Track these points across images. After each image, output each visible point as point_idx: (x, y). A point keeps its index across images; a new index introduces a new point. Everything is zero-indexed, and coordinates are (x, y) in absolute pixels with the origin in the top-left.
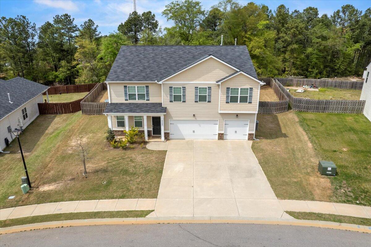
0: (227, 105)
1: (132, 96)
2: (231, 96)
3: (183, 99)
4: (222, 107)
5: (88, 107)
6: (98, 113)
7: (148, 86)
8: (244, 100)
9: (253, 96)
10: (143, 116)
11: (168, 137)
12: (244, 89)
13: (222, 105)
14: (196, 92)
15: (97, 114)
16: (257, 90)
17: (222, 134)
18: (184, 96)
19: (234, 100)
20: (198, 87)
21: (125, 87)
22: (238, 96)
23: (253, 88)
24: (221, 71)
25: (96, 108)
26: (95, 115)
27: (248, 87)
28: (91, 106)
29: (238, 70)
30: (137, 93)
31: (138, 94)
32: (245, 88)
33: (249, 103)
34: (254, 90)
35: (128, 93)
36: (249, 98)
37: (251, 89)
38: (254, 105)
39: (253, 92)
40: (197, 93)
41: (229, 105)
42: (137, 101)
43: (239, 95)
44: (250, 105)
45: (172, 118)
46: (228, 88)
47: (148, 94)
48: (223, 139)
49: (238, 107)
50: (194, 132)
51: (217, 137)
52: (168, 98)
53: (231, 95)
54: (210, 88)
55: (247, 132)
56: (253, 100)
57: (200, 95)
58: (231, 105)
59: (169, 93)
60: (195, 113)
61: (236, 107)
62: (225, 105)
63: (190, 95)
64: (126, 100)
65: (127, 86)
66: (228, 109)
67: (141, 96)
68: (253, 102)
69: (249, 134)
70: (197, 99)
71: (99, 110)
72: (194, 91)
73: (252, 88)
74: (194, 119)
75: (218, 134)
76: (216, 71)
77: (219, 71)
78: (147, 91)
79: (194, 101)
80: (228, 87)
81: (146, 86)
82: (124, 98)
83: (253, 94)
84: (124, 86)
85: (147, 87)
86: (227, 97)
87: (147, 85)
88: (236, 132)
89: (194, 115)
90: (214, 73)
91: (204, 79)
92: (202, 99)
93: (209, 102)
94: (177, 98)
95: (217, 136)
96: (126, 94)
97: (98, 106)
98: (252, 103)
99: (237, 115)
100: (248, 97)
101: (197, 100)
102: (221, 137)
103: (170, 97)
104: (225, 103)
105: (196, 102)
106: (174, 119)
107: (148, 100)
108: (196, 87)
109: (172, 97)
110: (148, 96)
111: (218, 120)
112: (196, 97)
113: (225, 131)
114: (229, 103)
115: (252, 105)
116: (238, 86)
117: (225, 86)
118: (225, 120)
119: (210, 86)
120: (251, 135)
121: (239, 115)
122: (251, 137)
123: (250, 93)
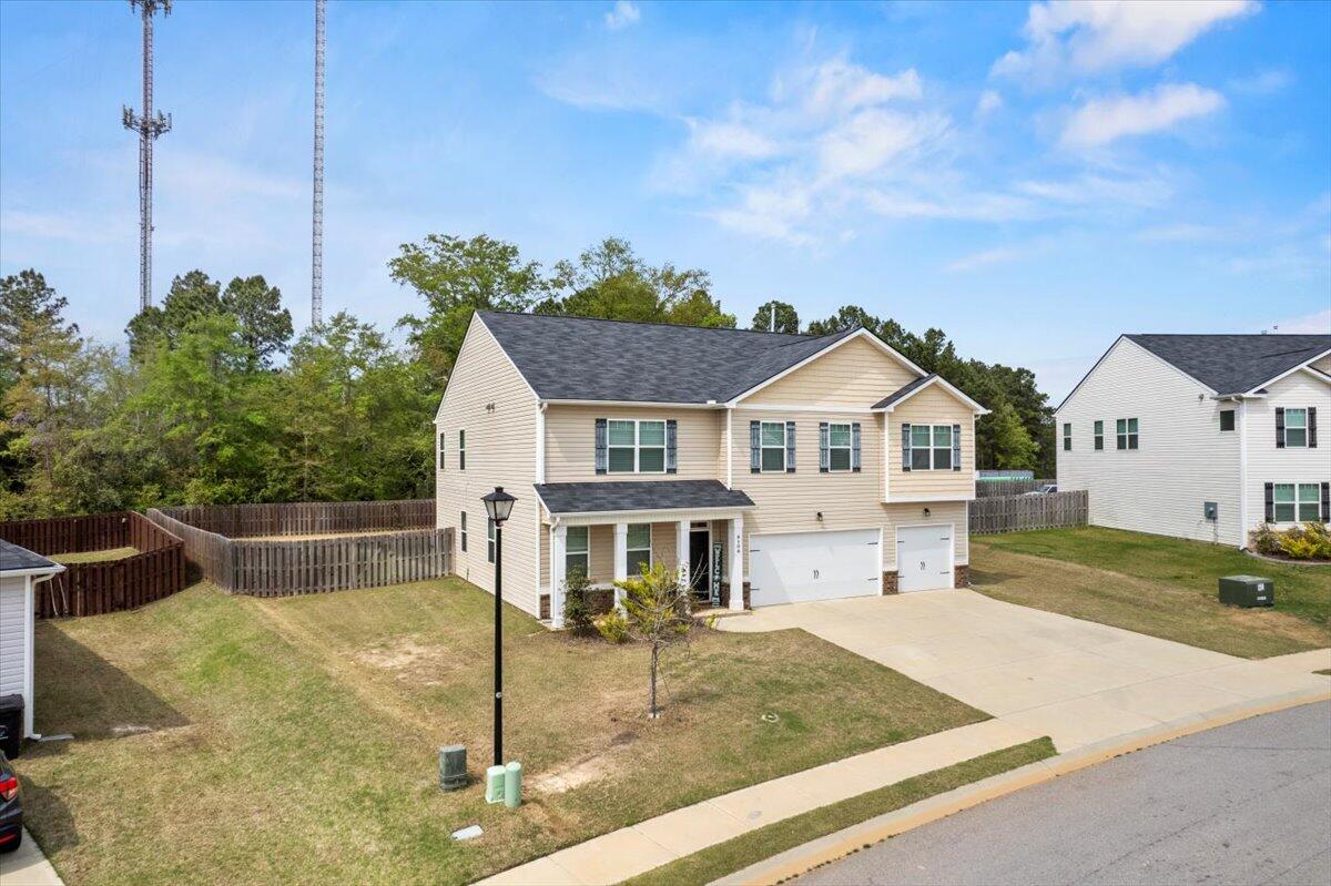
0: (907, 476)
1: (621, 459)
2: (913, 450)
3: (789, 462)
4: (894, 483)
5: (264, 563)
6: (308, 585)
7: (674, 422)
8: (943, 460)
9: (962, 449)
10: (677, 521)
11: (748, 597)
12: (940, 427)
13: (895, 478)
14: (824, 440)
15: (300, 592)
16: (968, 432)
17: (895, 574)
18: (791, 450)
19: (918, 461)
20: (827, 424)
21: (601, 423)
22: (929, 450)
23: (961, 427)
25: (300, 564)
26: (292, 594)
27: (949, 422)
28: (279, 557)
29: (925, 374)
30: (637, 447)
31: (641, 449)
32: (944, 427)
33: (954, 469)
34: (962, 432)
35: (609, 446)
36: (955, 456)
37: (957, 428)
38: (965, 477)
39: (961, 438)
40: (826, 444)
41: (912, 477)
42: (637, 475)
43: (932, 448)
44: (956, 475)
45: (753, 525)
46: (906, 427)
47: (673, 449)
48: (895, 592)
49: (931, 483)
50: (816, 573)
51: (881, 586)
52: (747, 460)
53: (912, 445)
54: (857, 425)
55: (951, 563)
56: (961, 460)
57: (834, 447)
58: (916, 477)
59: (750, 440)
60: (823, 509)
61: (927, 482)
62: (900, 478)
63: (808, 449)
64: (600, 471)
65: (605, 421)
66: (907, 489)
67: (652, 459)
68: (962, 466)
69: (956, 568)
70: (826, 462)
71: (311, 573)
72: (818, 437)
74: (816, 527)
75: (880, 577)
76: (870, 376)
77: (875, 376)
78: (672, 439)
79: (818, 467)
80: (906, 421)
81: (669, 422)
82: (594, 463)
83: (961, 444)
84: (597, 421)
85: (672, 423)
86: (905, 452)
87: (673, 419)
88: (923, 565)
89: (819, 514)
90: (867, 382)
91: (841, 398)
92: (839, 460)
93: (857, 469)
94: (773, 460)
95: (880, 582)
96: (600, 448)
97: (308, 556)
98: (963, 471)
99: (926, 509)
100: (952, 451)
101: (824, 466)
102: (891, 582)
103: (753, 456)
104: (901, 472)
105: (824, 470)
106: (764, 531)
107: (672, 471)
108: (822, 424)
109: (758, 455)
110: (672, 456)
111: (878, 530)
112: (823, 457)
113: (899, 564)
114: (909, 471)
115: (962, 477)
116: (927, 420)
117: (899, 419)
118: (898, 529)
119: (858, 422)
120: (962, 571)
121: (932, 511)
122: (962, 578)
123: (954, 441)
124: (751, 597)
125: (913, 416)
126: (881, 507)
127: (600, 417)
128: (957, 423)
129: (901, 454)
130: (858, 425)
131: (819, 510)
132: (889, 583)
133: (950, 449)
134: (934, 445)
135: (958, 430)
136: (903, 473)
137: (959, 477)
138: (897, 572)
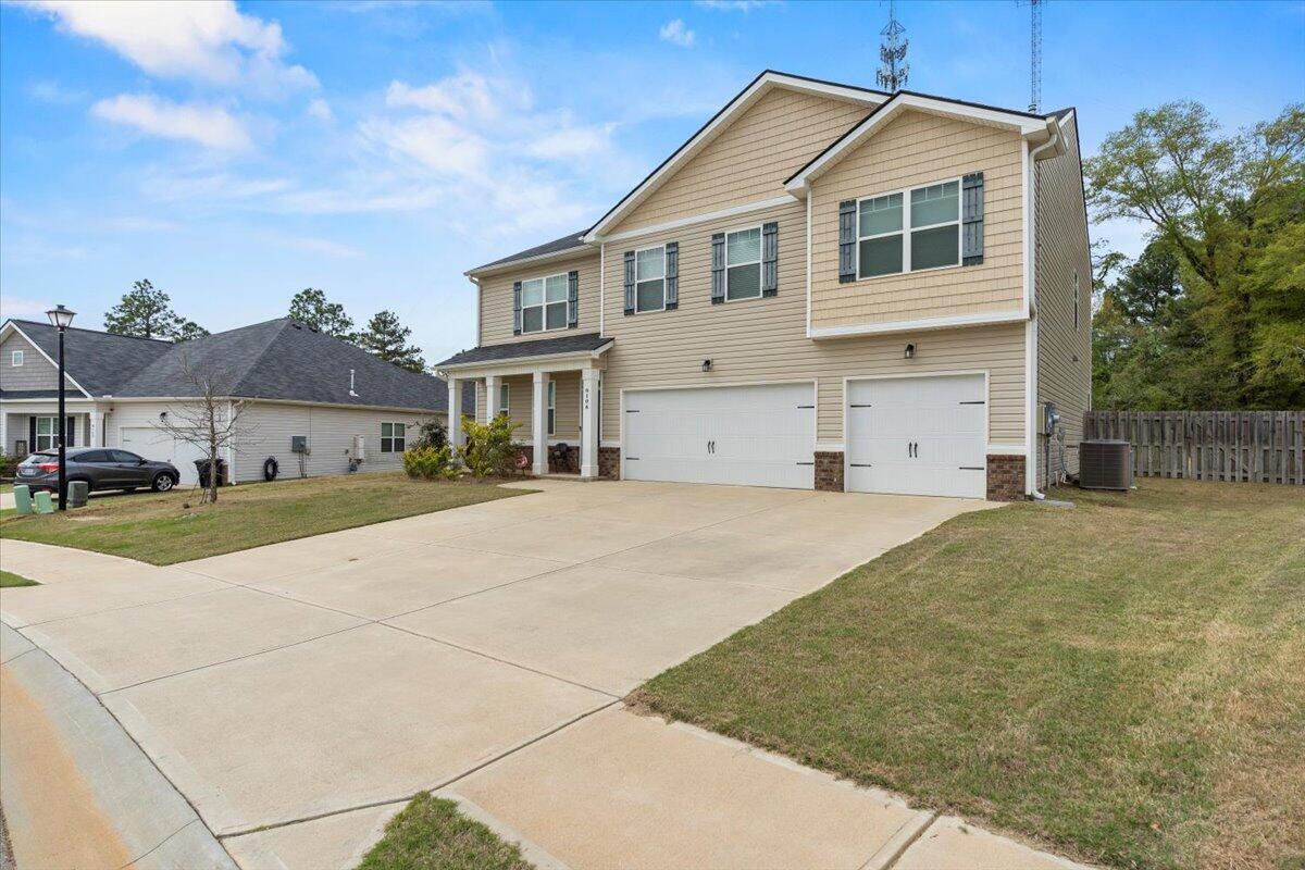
0: (850, 290)
1: (530, 318)
2: (862, 243)
3: (669, 296)
4: (824, 305)
7: (577, 273)
8: (935, 249)
9: (988, 219)
10: (532, 375)
11: (616, 465)
12: (930, 188)
13: (825, 295)
14: (718, 258)
18: (673, 280)
20: (722, 235)
21: (518, 286)
22: (900, 236)
23: (987, 174)
27: (954, 172)
30: (544, 304)
31: (547, 307)
32: (939, 186)
33: (968, 261)
34: (990, 185)
35: (523, 308)
36: (967, 235)
37: (975, 181)
38: (1000, 273)
39: (988, 197)
40: (722, 262)
41: (859, 291)
42: (544, 334)
43: (907, 232)
44: (974, 273)
45: (627, 380)
46: (847, 207)
47: (574, 301)
48: (840, 487)
49: (906, 295)
50: (711, 445)
51: (809, 474)
52: (621, 302)
53: (862, 235)
54: (770, 227)
55: (982, 451)
56: (988, 242)
57: (732, 266)
58: (868, 290)
59: (622, 276)
60: (714, 356)
61: (895, 297)
62: (834, 295)
63: (698, 276)
65: (521, 283)
66: (850, 312)
67: (556, 315)
68: (988, 253)
69: (991, 459)
70: (721, 287)
72: (710, 256)
73: (981, 176)
74: (704, 381)
75: (815, 460)
78: (574, 291)
79: (710, 298)
80: (847, 197)
81: (571, 274)
82: (512, 326)
83: (988, 208)
84: (516, 284)
85: (574, 274)
86: (845, 247)
87: (574, 270)
88: (913, 448)
89: (707, 363)
91: (747, 191)
92: (739, 284)
93: (771, 292)
95: (814, 469)
96: (517, 310)
99: (911, 344)
100: (961, 226)
101: (719, 295)
102: (830, 472)
103: (627, 295)
104: (836, 284)
105: (718, 301)
106: (637, 386)
107: (574, 325)
108: (715, 237)
109: (632, 292)
110: (574, 311)
111: (813, 383)
112: (717, 281)
114: (854, 280)
115: (989, 274)
116: (896, 184)
117: (831, 198)
118: (849, 382)
119: (773, 220)
120: (1007, 467)
121: (923, 349)
122: (1008, 482)
123: (967, 207)
124: (625, 466)
125: (863, 184)
126: (814, 348)
127: (518, 281)
128: (973, 169)
129: (837, 255)
130: (775, 225)
131: (709, 357)
132: (824, 471)
133: (957, 226)
134: (912, 227)
135: (979, 183)
136: (840, 286)
137: (979, 276)
138: (841, 454)
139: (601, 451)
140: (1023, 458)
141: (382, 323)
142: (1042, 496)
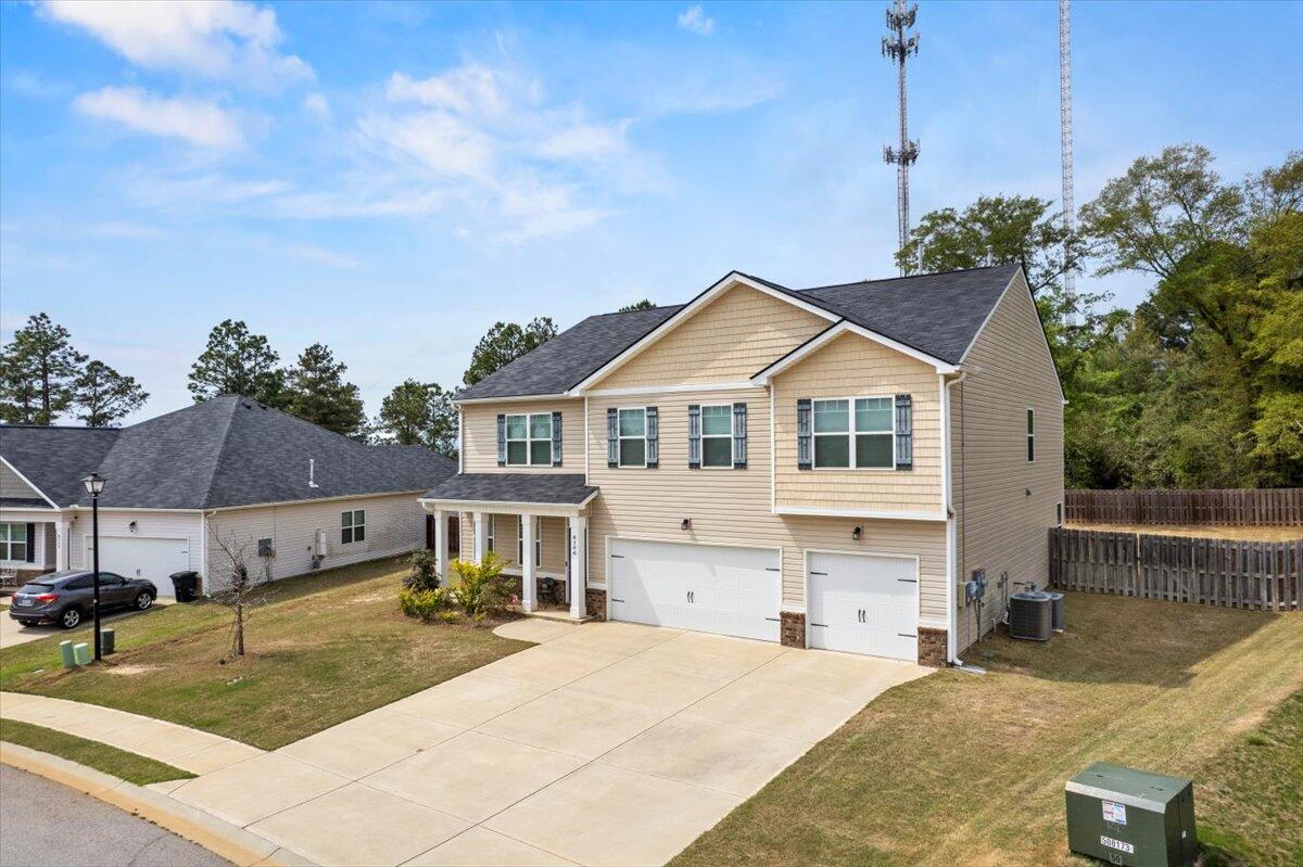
0: (806, 477)
1: (516, 451)
2: (816, 438)
3: (650, 456)
4: (785, 487)
7: (560, 413)
8: (875, 452)
9: (916, 434)
10: (520, 516)
11: (603, 606)
12: (870, 400)
13: (787, 479)
14: (694, 427)
16: (930, 406)
17: (799, 619)
18: (654, 441)
19: (828, 453)
20: (698, 407)
21: (501, 417)
22: (847, 437)
23: (914, 397)
24: (778, 334)
27: (888, 391)
29: (835, 319)
30: (529, 440)
31: (532, 443)
32: (877, 399)
33: (900, 467)
34: (916, 406)
35: (507, 440)
36: (899, 445)
37: (904, 401)
38: (925, 480)
39: (915, 417)
40: (697, 432)
41: (815, 478)
42: (528, 469)
43: (852, 434)
44: (904, 478)
45: (612, 527)
46: (804, 404)
47: (558, 442)
48: (802, 644)
49: (852, 488)
50: (690, 595)
51: (775, 632)
52: (606, 453)
53: (815, 431)
54: (741, 408)
55: (913, 623)
56: (916, 453)
57: (706, 436)
58: (823, 479)
59: (606, 431)
60: (693, 516)
61: (845, 488)
62: (795, 479)
63: (675, 441)
64: (501, 464)
65: (504, 415)
66: (807, 496)
67: (541, 452)
68: (916, 462)
69: (922, 631)
70: (698, 455)
72: (687, 424)
73: (909, 397)
74: (685, 537)
75: (778, 617)
76: (761, 336)
77: (771, 335)
78: (558, 432)
79: (687, 462)
80: (803, 395)
81: (555, 414)
82: (496, 456)
83: (916, 425)
84: (499, 416)
85: (557, 415)
86: (803, 441)
87: (558, 411)
88: (862, 614)
89: (686, 522)
90: (755, 345)
91: (719, 371)
92: (714, 453)
93: (742, 466)
94: (630, 453)
95: (778, 625)
96: (501, 442)
98: (917, 471)
99: (858, 529)
100: (894, 437)
101: (695, 461)
102: (794, 630)
103: (610, 449)
104: (796, 470)
105: (694, 466)
106: (621, 535)
107: (559, 464)
108: (691, 407)
109: (615, 447)
110: (559, 448)
111: (778, 551)
112: (693, 451)
113: (810, 607)
114: (811, 469)
115: (916, 480)
116: (843, 391)
117: (790, 394)
118: (809, 553)
119: (743, 401)
120: (933, 639)
121: (869, 533)
122: (933, 651)
123: (899, 421)
124: (611, 608)
125: (816, 386)
126: (780, 520)
127: (501, 413)
128: (903, 391)
129: (796, 445)
130: (743, 405)
131: (687, 517)
132: (788, 629)
133: (891, 436)
134: (857, 430)
135: (908, 403)
136: (799, 472)
137: (909, 480)
138: (803, 616)
139: (589, 593)
140: (946, 633)
141: (314, 357)
142: (960, 662)
